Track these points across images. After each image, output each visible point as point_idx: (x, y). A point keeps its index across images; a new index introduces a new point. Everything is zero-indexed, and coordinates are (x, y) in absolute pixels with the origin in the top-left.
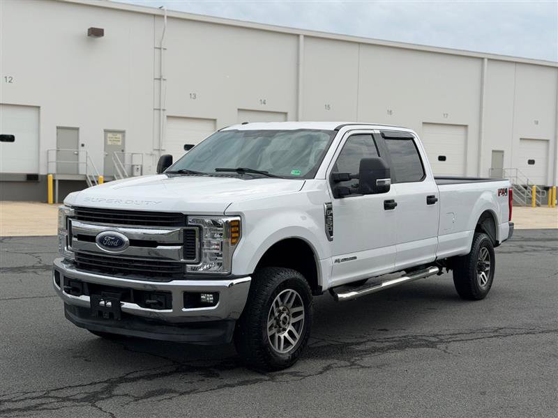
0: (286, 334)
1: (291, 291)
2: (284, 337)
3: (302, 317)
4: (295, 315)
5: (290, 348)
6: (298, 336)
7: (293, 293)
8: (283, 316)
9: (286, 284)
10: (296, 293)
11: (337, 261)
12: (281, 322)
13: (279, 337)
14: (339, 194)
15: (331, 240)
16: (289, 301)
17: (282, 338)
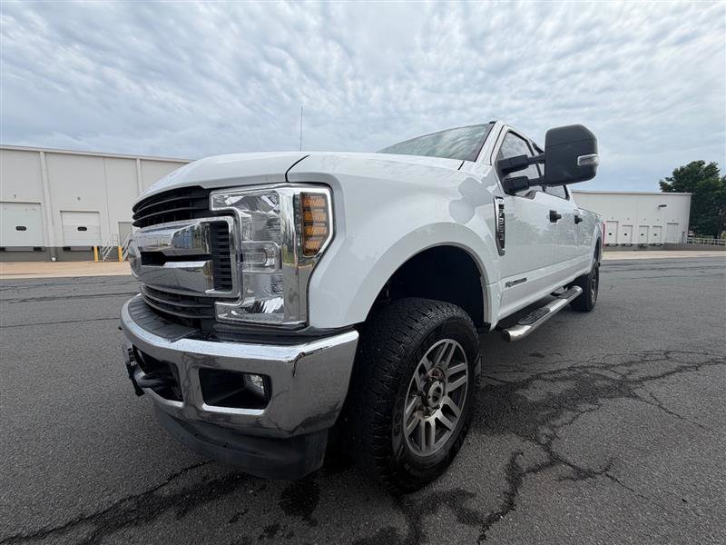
0: (438, 414)
1: (448, 341)
2: (437, 420)
3: (464, 379)
4: (454, 378)
5: (446, 437)
6: (457, 411)
7: (450, 345)
8: (433, 387)
9: (438, 332)
10: (455, 343)
11: (508, 285)
12: (430, 400)
13: (428, 424)
14: (512, 188)
15: (501, 254)
16: (444, 358)
17: (433, 424)
